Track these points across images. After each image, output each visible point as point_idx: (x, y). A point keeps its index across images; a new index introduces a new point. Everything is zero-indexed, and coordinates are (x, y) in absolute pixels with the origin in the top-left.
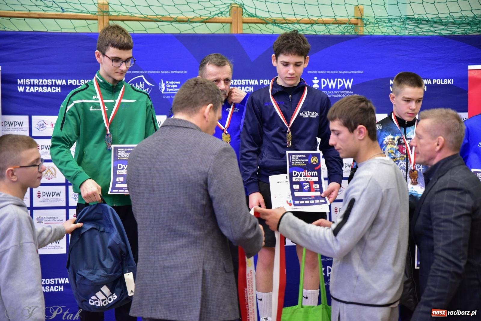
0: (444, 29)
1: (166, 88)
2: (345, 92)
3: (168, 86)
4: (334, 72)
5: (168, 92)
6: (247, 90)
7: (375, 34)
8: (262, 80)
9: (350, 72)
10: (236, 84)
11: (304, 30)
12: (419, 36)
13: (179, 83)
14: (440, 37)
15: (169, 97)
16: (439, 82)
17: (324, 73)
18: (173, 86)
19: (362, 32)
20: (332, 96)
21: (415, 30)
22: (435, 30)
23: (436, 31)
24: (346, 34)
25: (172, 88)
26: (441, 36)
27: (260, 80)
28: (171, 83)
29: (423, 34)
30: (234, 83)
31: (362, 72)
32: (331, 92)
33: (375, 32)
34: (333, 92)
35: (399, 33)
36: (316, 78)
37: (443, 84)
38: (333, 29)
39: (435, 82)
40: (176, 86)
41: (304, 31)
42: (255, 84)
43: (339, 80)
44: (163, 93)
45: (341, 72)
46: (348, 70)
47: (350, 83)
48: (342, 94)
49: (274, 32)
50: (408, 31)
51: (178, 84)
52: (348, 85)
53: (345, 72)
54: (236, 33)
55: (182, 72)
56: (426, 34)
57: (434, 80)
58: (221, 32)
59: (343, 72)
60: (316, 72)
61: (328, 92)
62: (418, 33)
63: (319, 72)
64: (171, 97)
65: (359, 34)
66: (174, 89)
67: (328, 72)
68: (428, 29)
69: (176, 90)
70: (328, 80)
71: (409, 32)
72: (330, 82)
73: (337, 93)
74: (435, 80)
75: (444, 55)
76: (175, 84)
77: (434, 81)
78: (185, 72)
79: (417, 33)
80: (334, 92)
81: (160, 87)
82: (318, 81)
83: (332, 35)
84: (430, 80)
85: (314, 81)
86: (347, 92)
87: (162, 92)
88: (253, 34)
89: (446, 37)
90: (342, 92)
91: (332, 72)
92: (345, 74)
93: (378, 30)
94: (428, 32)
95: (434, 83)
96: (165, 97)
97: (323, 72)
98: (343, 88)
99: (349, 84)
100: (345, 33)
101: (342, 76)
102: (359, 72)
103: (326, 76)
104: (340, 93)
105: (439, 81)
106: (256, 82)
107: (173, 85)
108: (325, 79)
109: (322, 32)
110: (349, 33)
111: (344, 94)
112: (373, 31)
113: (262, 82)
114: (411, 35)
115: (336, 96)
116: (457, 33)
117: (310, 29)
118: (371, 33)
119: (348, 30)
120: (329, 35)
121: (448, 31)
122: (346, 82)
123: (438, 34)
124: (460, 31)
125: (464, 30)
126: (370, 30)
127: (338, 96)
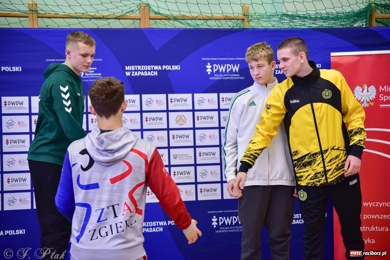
0: (313, 23)
1: (85, 73)
4: (224, 59)
5: (87, 76)
6: (152, 74)
7: (258, 28)
8: (165, 66)
9: (237, 59)
10: (143, 69)
11: (199, 25)
12: (293, 29)
13: (96, 69)
15: (88, 81)
17: (216, 60)
18: (91, 72)
19: (248, 26)
20: (222, 78)
21: (290, 24)
23: (305, 25)
24: (235, 28)
25: (90, 73)
26: (310, 29)
27: (163, 66)
29: (296, 27)
30: (141, 68)
32: (222, 75)
34: (223, 75)
35: (278, 27)
36: (209, 64)
38: (225, 24)
40: (93, 71)
42: (159, 69)
43: (228, 65)
45: (229, 59)
46: (235, 57)
48: (231, 77)
49: (176, 27)
51: (94, 70)
52: (236, 70)
53: (233, 59)
54: (144, 27)
55: (98, 60)
56: (298, 27)
58: (133, 27)
59: (231, 59)
60: (209, 59)
61: (219, 75)
62: (293, 26)
63: (211, 59)
64: (89, 80)
65: (246, 28)
66: (91, 74)
67: (219, 59)
68: (301, 24)
69: (93, 75)
70: (219, 65)
71: (284, 26)
72: (221, 67)
73: (227, 76)
78: (101, 60)
79: (291, 27)
80: (224, 75)
82: (210, 66)
83: (224, 29)
85: (207, 66)
86: (235, 75)
87: (81, 77)
88: (159, 28)
89: (314, 30)
90: (231, 75)
91: (222, 59)
92: (233, 60)
93: (259, 24)
94: (300, 26)
96: (84, 80)
98: (231, 72)
99: (236, 68)
100: (234, 27)
101: (230, 62)
103: (217, 62)
104: (229, 76)
106: (160, 68)
107: (90, 70)
108: (216, 64)
109: (215, 26)
110: (238, 27)
113: (165, 68)
114: (286, 28)
115: (226, 78)
116: (324, 27)
117: (205, 24)
118: (255, 26)
119: (237, 24)
120: (221, 28)
121: (315, 24)
122: (234, 67)
123: (308, 27)
124: (325, 25)
125: (329, 24)
126: (254, 25)
127: (227, 78)
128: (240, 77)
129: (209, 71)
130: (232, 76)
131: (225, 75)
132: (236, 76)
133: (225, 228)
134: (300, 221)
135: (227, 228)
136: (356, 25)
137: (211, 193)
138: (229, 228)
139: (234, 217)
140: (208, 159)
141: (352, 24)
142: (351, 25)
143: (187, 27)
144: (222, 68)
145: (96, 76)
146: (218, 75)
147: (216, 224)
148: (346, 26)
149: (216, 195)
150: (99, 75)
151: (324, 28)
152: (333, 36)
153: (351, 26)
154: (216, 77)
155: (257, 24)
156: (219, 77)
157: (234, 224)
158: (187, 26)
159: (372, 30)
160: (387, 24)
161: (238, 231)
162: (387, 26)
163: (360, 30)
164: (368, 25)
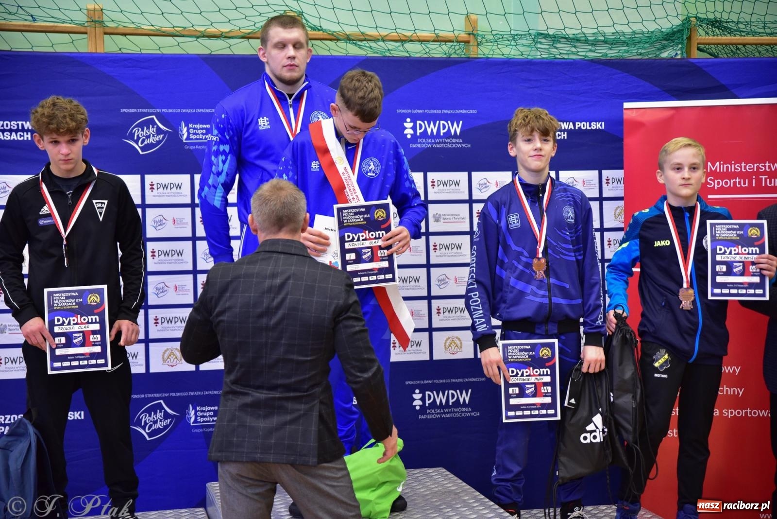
0: (591, 51)
1: (189, 134)
2: (451, 141)
3: (191, 131)
4: (435, 111)
7: (494, 56)
9: (458, 112)
11: (392, 50)
12: (556, 60)
13: (208, 126)
14: (585, 62)
15: (194, 148)
16: (584, 126)
17: (420, 113)
18: (200, 132)
20: (432, 146)
21: (550, 51)
22: (578, 52)
23: (578, 54)
24: (453, 56)
25: (198, 134)
26: (587, 60)
28: (196, 126)
29: (561, 57)
31: (475, 112)
32: (431, 141)
33: (494, 53)
34: (433, 141)
35: (528, 55)
36: (408, 120)
37: (590, 128)
38: (434, 49)
39: (579, 126)
40: (204, 131)
41: (391, 52)
43: (442, 122)
44: (184, 141)
45: (445, 111)
46: (454, 109)
47: (458, 126)
48: (447, 143)
49: (348, 53)
50: (542, 52)
51: (206, 129)
52: (455, 131)
53: (451, 112)
56: (566, 57)
57: (577, 123)
59: (448, 112)
60: (409, 111)
61: (426, 141)
63: (413, 111)
64: (197, 147)
65: (472, 56)
66: (201, 136)
67: (426, 111)
68: (569, 51)
69: (204, 137)
70: (426, 122)
71: (542, 55)
72: (429, 127)
73: (440, 141)
74: (579, 123)
75: (590, 87)
76: (202, 129)
77: (578, 125)
79: (553, 56)
80: (435, 141)
81: (180, 132)
82: (411, 125)
83: (433, 57)
84: (571, 123)
85: (406, 125)
86: (454, 140)
89: (593, 62)
90: (447, 141)
91: (432, 111)
92: (451, 114)
93: (498, 51)
94: (568, 54)
95: (577, 128)
96: (187, 148)
97: (419, 111)
98: (448, 134)
99: (456, 128)
100: (451, 55)
101: (446, 118)
102: (471, 111)
103: (423, 117)
104: (444, 141)
105: (584, 125)
107: (199, 130)
108: (421, 120)
109: (419, 53)
110: (457, 54)
111: (450, 143)
112: (491, 53)
114: (544, 58)
115: (438, 146)
117: (401, 48)
118: (488, 54)
119: (456, 51)
120: (429, 57)
121: (596, 52)
122: (453, 126)
123: (583, 57)
124: (613, 53)
125: (618, 52)
126: (486, 51)
127: (440, 146)
128: (463, 143)
129: (409, 132)
130: (449, 142)
131: (437, 141)
132: (457, 143)
133: (435, 411)
135: (439, 411)
136: (665, 55)
137: (411, 349)
138: (442, 411)
139: (451, 392)
140: (406, 289)
141: (657, 53)
142: (655, 54)
143: (367, 54)
144: (432, 128)
146: (424, 141)
147: (420, 403)
148: (647, 55)
149: (420, 352)
151: (609, 58)
152: (626, 73)
153: (656, 56)
154: (420, 143)
155: (491, 51)
156: (427, 143)
157: (451, 404)
158: (368, 52)
159: (692, 63)
160: (716, 54)
161: (459, 415)
162: (716, 57)
163: (670, 63)
164: (685, 55)
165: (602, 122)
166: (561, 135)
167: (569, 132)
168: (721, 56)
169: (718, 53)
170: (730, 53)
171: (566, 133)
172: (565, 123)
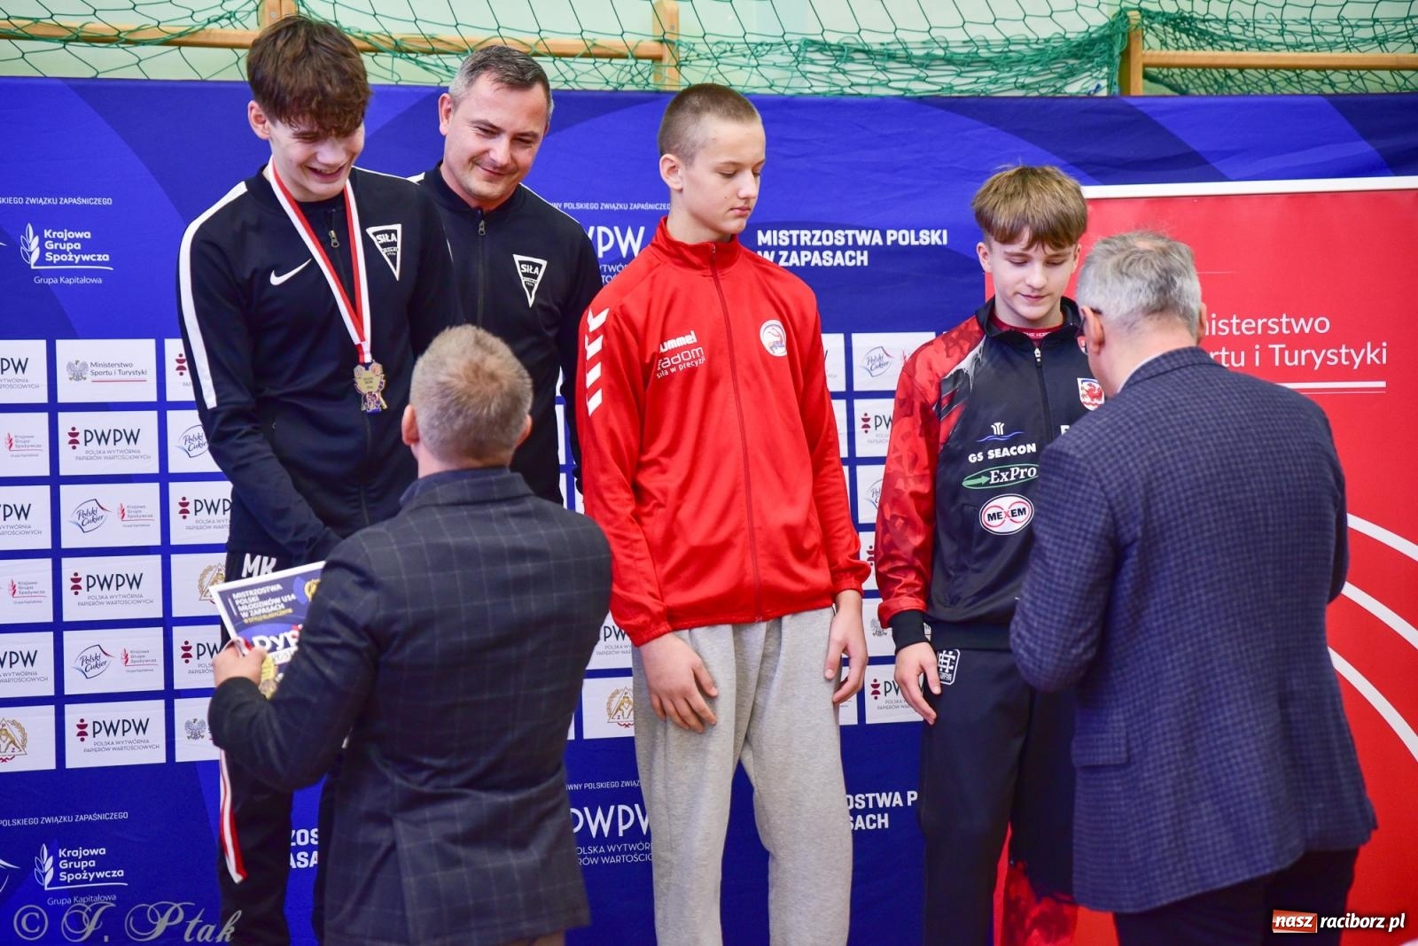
0: (917, 78)
1: (43, 251)
3: (49, 245)
4: (587, 206)
5: (51, 263)
9: (636, 207)
12: (844, 98)
13: (88, 235)
14: (905, 102)
15: (55, 281)
16: (905, 238)
18: (68, 247)
19: (674, 82)
21: (832, 79)
22: (891, 81)
23: (890, 85)
24: (627, 88)
25: (65, 252)
26: (909, 99)
28: (60, 235)
29: (854, 92)
35: (787, 88)
37: (917, 243)
38: (588, 73)
39: (894, 238)
40: (78, 246)
44: (33, 267)
45: (607, 206)
46: (628, 201)
47: (636, 238)
49: (401, 80)
51: (82, 241)
52: (630, 247)
53: (621, 206)
55: (98, 201)
56: (864, 91)
57: (889, 232)
58: (233, 76)
59: (614, 207)
62: (842, 87)
64: (62, 279)
65: (668, 88)
66: (71, 255)
68: (872, 78)
69: (77, 259)
71: (812, 86)
74: (894, 232)
75: (917, 156)
76: (74, 241)
77: (892, 235)
78: (108, 201)
79: (839, 88)
81: (23, 248)
83: (585, 91)
84: (877, 233)
87: (30, 266)
89: (922, 102)
90: (612, 268)
91: (580, 206)
92: (621, 211)
94: (871, 85)
95: (889, 243)
96: (40, 281)
98: (614, 255)
99: (632, 242)
100: (624, 85)
101: (609, 219)
105: (904, 236)
107: (67, 242)
110: (638, 85)
114: (818, 94)
116: (956, 91)
119: (632, 76)
120: (574, 90)
121: (927, 82)
122: (624, 237)
123: (901, 93)
124: (963, 84)
125: (975, 83)
133: (587, 850)
134: (871, 819)
135: (595, 850)
136: (1074, 88)
138: (602, 850)
139: (621, 808)
141: (1058, 85)
142: (1054, 86)
145: (90, 263)
148: (1037, 89)
150: (99, 259)
151: (957, 95)
152: (992, 125)
153: (1055, 91)
157: (621, 834)
159: (1131, 106)
160: (1184, 87)
161: (638, 859)
162: (1184, 93)
163: (1087, 106)
164: (1116, 90)
165: (942, 229)
166: (855, 258)
167: (873, 251)
168: (1194, 92)
169: (1187, 86)
170: (1211, 86)
171: (866, 253)
172: (864, 232)
